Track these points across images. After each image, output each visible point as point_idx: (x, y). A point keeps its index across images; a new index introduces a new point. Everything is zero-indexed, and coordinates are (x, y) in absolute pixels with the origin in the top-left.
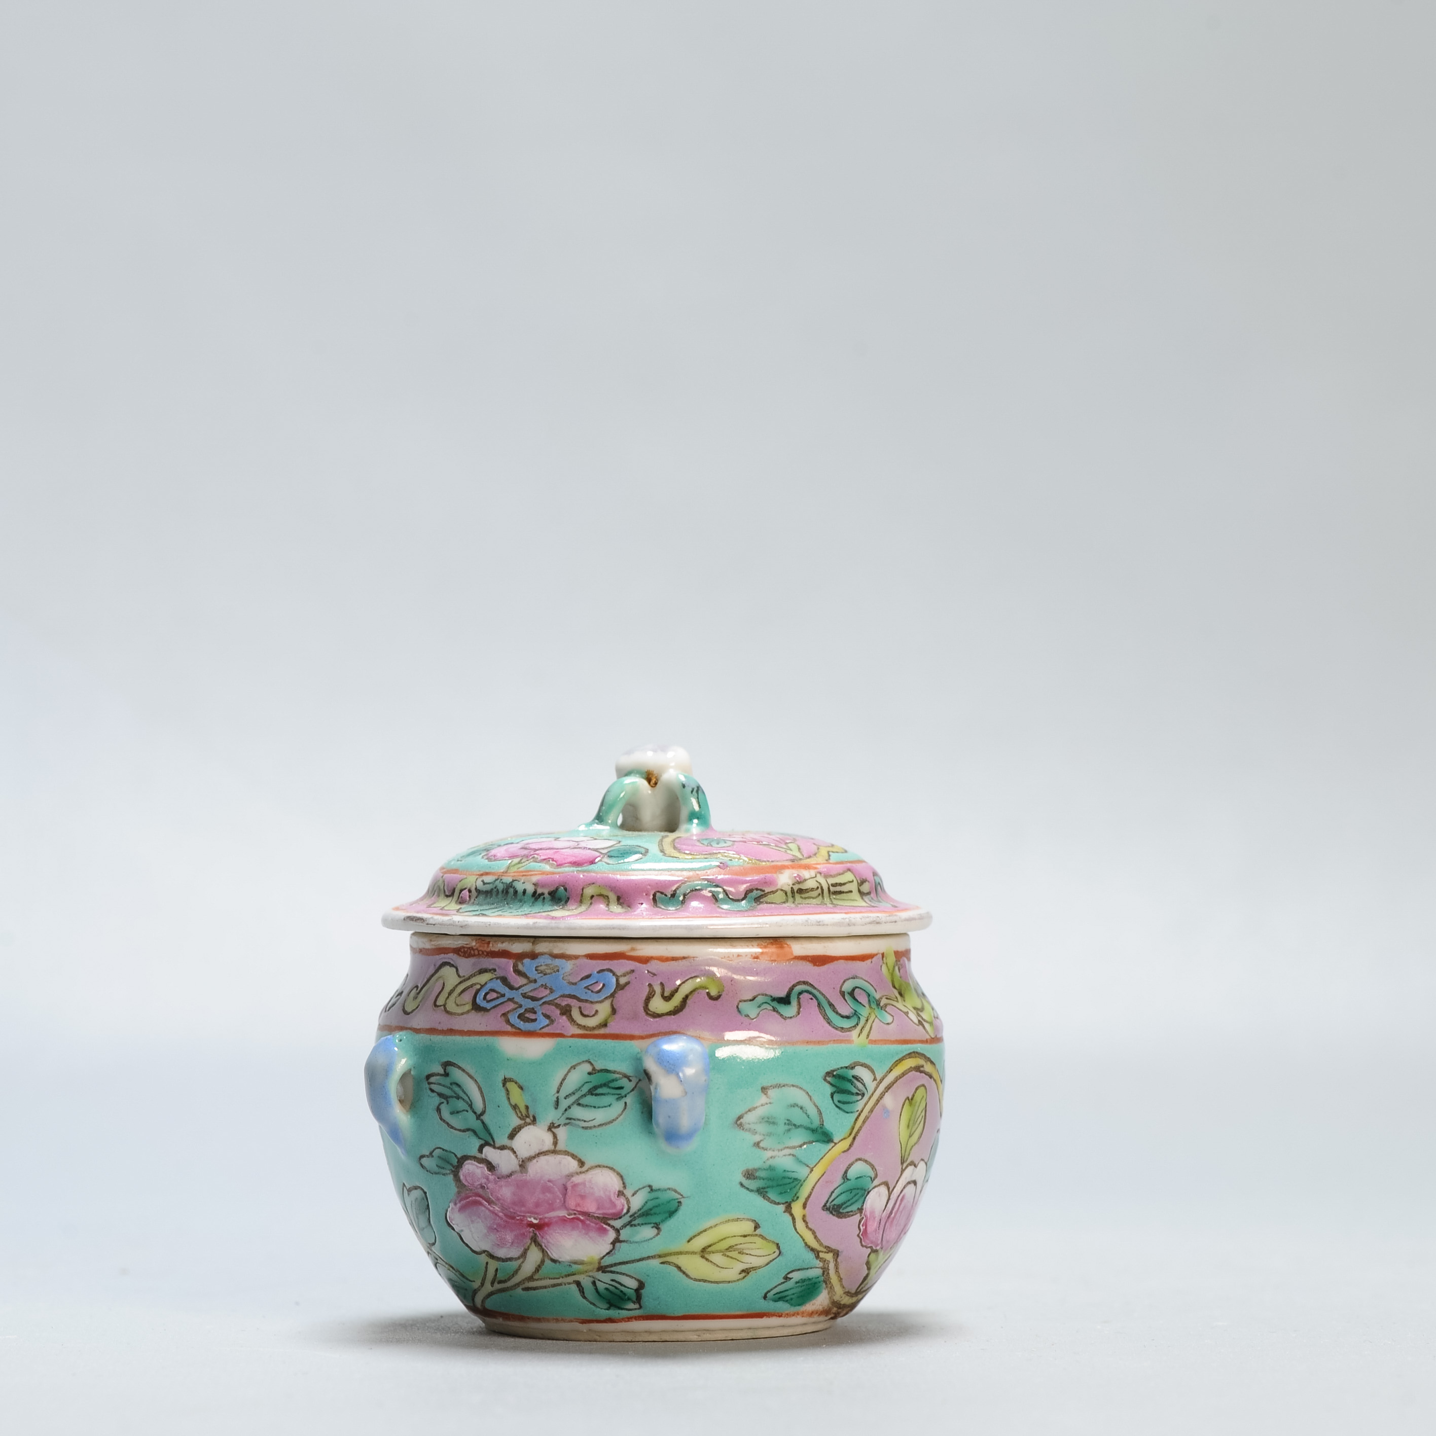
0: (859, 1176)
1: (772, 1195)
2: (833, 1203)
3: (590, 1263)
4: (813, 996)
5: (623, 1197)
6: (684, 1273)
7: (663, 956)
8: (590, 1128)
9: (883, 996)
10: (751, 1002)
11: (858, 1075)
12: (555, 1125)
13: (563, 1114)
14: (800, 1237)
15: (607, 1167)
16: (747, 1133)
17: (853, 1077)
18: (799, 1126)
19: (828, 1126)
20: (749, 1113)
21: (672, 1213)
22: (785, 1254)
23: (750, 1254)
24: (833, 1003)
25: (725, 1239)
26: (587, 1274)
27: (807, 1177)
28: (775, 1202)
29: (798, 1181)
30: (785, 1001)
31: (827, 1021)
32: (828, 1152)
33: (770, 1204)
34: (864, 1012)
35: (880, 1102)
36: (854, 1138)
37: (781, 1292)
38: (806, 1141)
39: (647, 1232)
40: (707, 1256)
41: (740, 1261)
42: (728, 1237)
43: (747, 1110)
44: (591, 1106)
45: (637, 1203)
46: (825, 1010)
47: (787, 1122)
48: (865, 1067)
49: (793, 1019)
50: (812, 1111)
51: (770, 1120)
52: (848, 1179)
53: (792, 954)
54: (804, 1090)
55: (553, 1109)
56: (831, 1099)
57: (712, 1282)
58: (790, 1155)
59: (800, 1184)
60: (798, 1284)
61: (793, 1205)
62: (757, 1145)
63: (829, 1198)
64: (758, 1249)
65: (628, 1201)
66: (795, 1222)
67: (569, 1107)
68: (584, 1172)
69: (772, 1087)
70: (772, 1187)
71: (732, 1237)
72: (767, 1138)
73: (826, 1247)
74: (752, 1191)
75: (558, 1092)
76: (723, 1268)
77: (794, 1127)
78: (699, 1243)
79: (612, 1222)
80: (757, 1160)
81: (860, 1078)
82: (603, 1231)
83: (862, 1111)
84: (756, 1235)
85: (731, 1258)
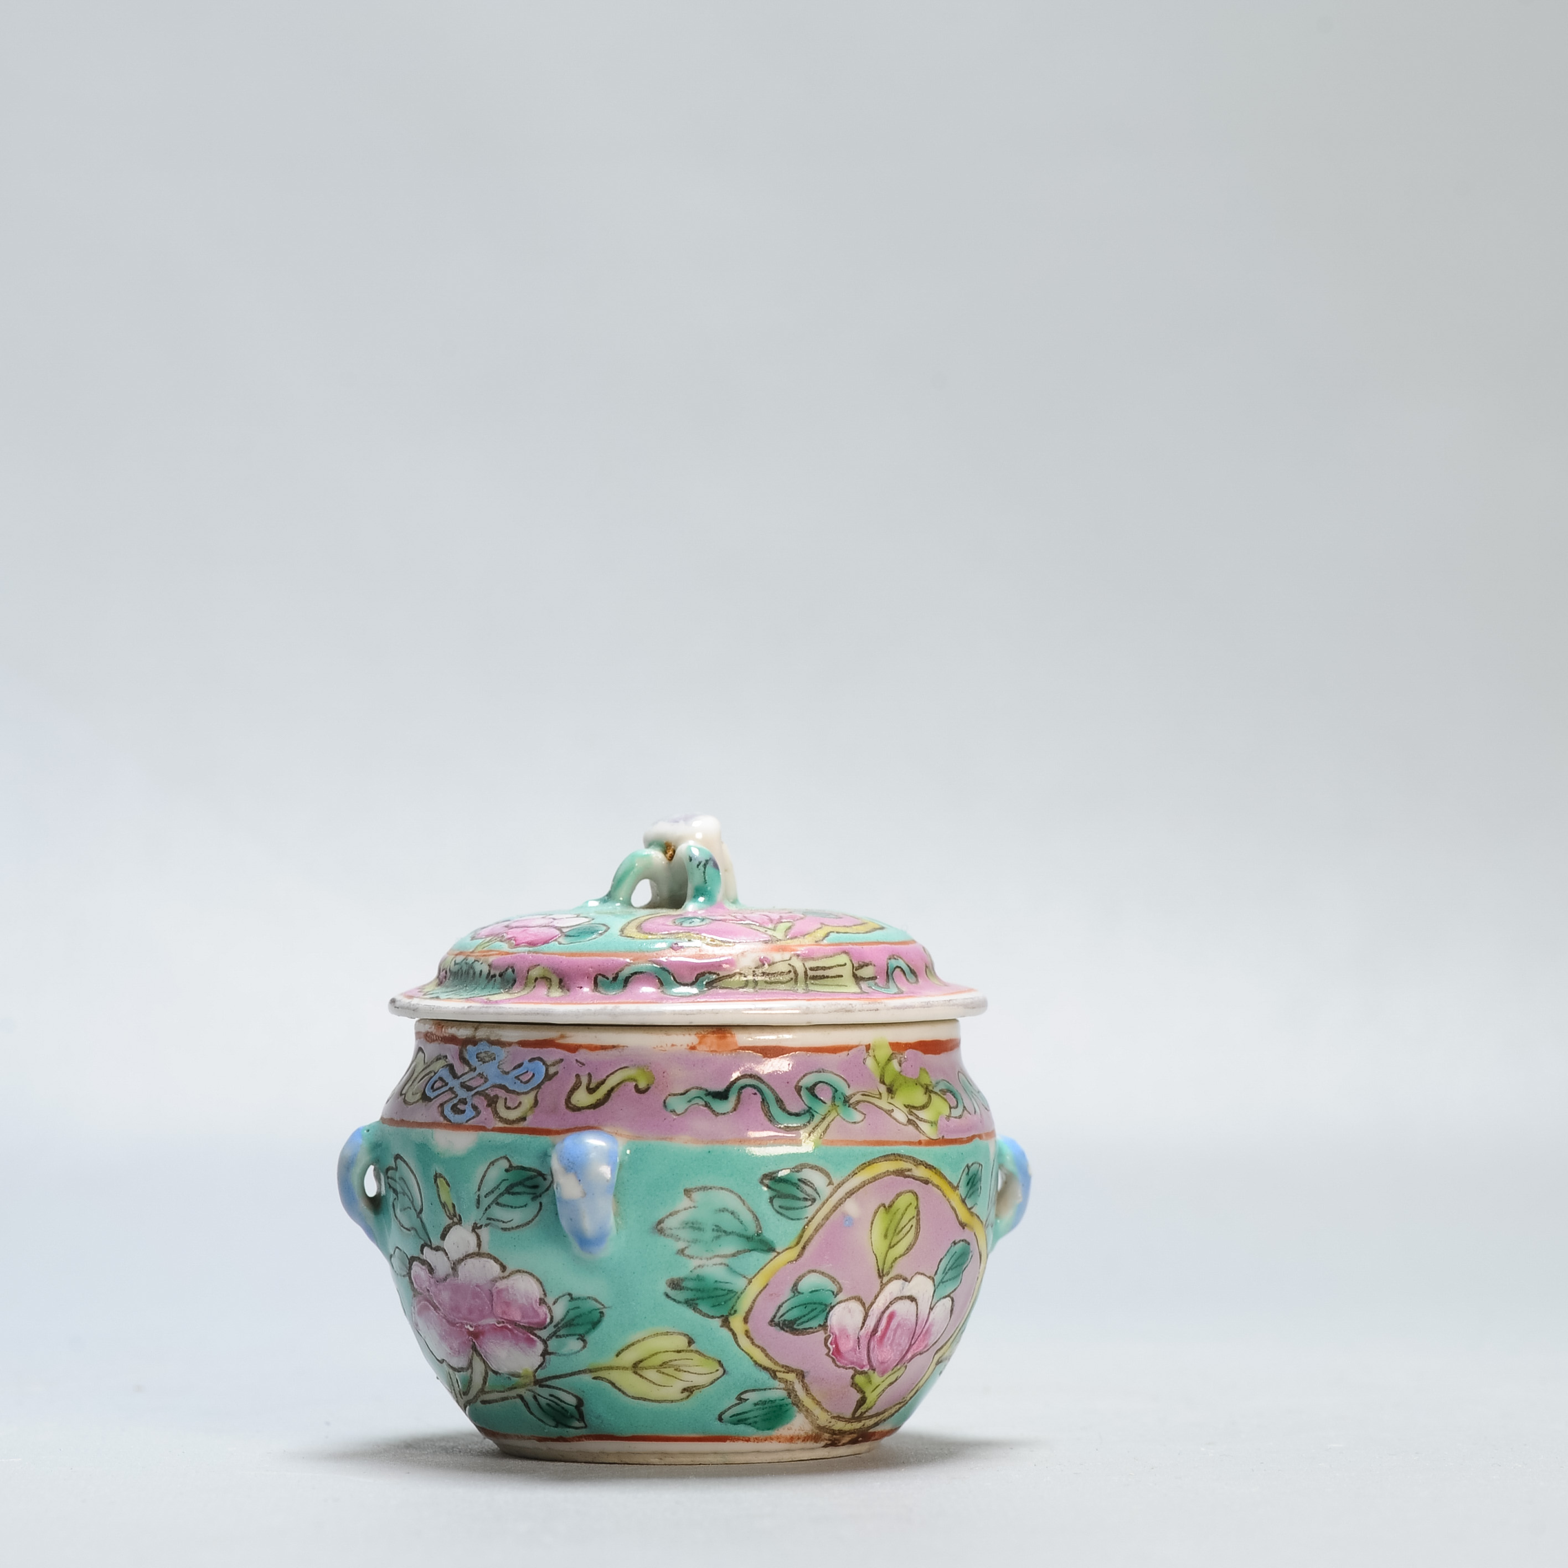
0: (813, 1289)
1: (703, 1306)
2: (783, 1318)
3: (527, 1377)
4: (758, 1091)
5: (544, 1305)
6: (620, 1390)
7: (592, 1045)
8: (509, 1229)
9: (858, 1092)
10: (682, 1096)
11: (806, 1178)
12: (478, 1225)
13: (484, 1214)
14: (745, 1354)
15: (526, 1272)
16: (670, 1239)
17: (799, 1180)
18: (730, 1233)
19: (768, 1234)
20: (670, 1217)
21: (595, 1324)
22: (730, 1372)
23: (689, 1372)
24: (782, 1099)
25: (656, 1354)
26: (527, 1388)
27: (745, 1289)
28: (709, 1315)
29: (734, 1294)
30: (722, 1096)
31: (768, 1119)
32: (769, 1262)
33: (702, 1317)
34: (821, 1109)
35: (839, 1209)
36: (804, 1248)
37: (738, 1414)
38: (740, 1250)
39: (573, 1344)
40: (639, 1372)
41: (678, 1379)
42: (660, 1352)
43: (668, 1214)
44: (508, 1206)
45: (559, 1311)
46: (769, 1107)
47: (715, 1228)
48: (816, 1170)
49: (726, 1115)
50: (747, 1217)
51: (695, 1226)
52: (799, 1293)
53: (736, 1044)
54: (736, 1194)
55: (476, 1208)
56: (770, 1204)
57: (652, 1401)
58: (721, 1264)
59: (736, 1297)
60: (758, 1407)
61: (731, 1319)
62: (681, 1252)
63: (776, 1313)
64: (697, 1366)
65: (550, 1310)
66: (737, 1338)
67: (489, 1206)
68: (506, 1278)
69: (697, 1190)
70: (703, 1299)
71: (664, 1352)
72: (693, 1245)
73: (783, 1366)
74: (679, 1302)
75: (479, 1190)
76: (661, 1386)
77: (723, 1234)
78: (629, 1357)
79: (538, 1332)
80: (685, 1268)
81: (809, 1181)
82: (531, 1342)
83: (813, 1218)
84: (692, 1351)
85: (667, 1375)
